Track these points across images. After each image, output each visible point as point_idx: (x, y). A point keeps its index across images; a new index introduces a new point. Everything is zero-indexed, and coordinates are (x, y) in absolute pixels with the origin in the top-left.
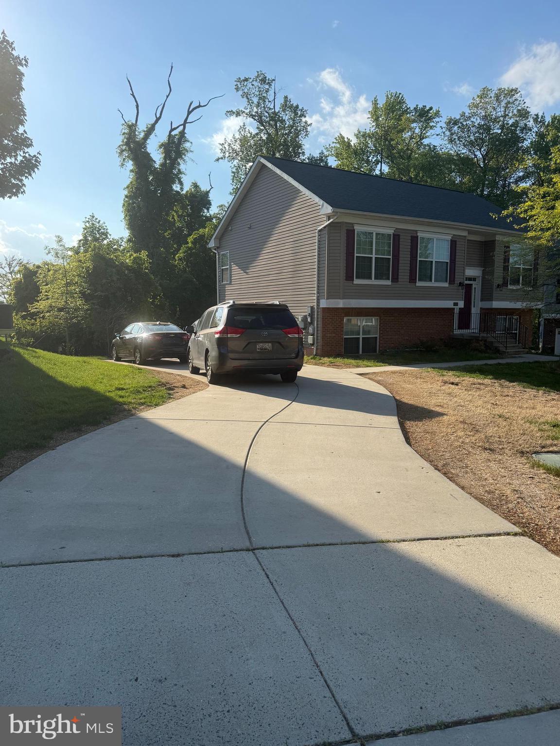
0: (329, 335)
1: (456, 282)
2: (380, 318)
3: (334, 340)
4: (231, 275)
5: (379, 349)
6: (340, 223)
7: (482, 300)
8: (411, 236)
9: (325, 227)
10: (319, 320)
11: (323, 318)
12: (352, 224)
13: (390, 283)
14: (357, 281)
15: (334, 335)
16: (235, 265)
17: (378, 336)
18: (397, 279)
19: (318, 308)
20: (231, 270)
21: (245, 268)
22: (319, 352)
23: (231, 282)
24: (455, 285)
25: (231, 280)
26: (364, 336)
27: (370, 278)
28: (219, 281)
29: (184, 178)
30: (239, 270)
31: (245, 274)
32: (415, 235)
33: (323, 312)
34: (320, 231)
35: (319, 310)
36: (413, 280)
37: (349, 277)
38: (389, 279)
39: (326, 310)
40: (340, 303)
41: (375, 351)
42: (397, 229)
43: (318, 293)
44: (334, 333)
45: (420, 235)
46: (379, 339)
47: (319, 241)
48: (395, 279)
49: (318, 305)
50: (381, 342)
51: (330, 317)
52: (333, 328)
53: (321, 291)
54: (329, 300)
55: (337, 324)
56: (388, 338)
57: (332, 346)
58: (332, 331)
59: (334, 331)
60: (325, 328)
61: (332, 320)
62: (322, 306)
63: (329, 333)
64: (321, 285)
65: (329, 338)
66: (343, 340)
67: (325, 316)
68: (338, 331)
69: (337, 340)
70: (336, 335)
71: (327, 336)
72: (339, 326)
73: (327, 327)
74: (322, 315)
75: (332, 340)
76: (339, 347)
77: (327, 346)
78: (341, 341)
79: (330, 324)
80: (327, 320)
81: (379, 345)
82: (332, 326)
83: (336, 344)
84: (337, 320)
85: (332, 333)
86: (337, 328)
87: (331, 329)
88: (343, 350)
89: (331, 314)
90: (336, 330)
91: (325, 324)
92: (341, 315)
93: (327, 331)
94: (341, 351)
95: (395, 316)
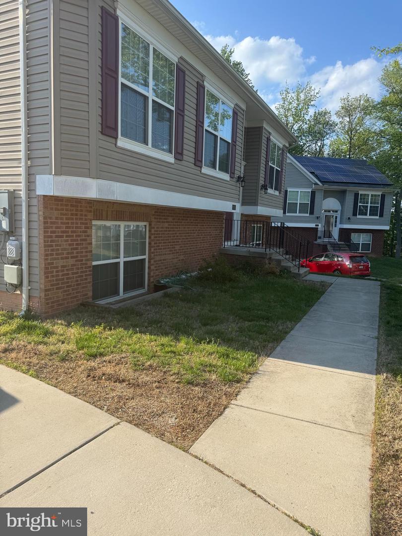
0: (61, 263)
2: (150, 225)
3: (73, 274)
5: (149, 280)
7: (243, 204)
8: (197, 84)
10: (35, 225)
11: (45, 223)
13: (172, 160)
14: (123, 143)
15: (71, 261)
17: (146, 257)
18: (182, 154)
19: (29, 197)
22: (36, 304)
26: (126, 260)
27: (145, 141)
32: (202, 83)
33: (45, 207)
35: (34, 202)
36: (198, 162)
37: (110, 128)
38: (171, 151)
39: (51, 202)
41: (142, 285)
42: (182, 57)
43: (28, 158)
44: (72, 257)
45: (206, 85)
46: (149, 262)
48: (179, 156)
49: (30, 188)
50: (152, 267)
51: (62, 219)
52: (70, 245)
53: (35, 154)
54: (63, 178)
55: (79, 236)
56: (161, 260)
57: (68, 287)
58: (68, 253)
59: (73, 253)
60: (52, 246)
61: (67, 227)
62: (40, 191)
63: (62, 258)
64: (35, 138)
65: (63, 271)
66: (90, 271)
67: (51, 218)
68: (82, 252)
69: (77, 273)
70: (76, 261)
71: (57, 267)
72: (81, 240)
73: (57, 245)
74: (41, 213)
75: (68, 274)
76: (83, 288)
77: (57, 289)
78: (86, 275)
79: (62, 237)
80: (57, 228)
81: (149, 274)
82: (67, 241)
83: (77, 281)
84: (76, 227)
85: (67, 258)
86: (77, 244)
87: (65, 249)
88: (90, 294)
89: (64, 212)
90: (77, 249)
91: (51, 237)
92: (86, 216)
93: (57, 254)
94: (87, 294)
95: (169, 222)
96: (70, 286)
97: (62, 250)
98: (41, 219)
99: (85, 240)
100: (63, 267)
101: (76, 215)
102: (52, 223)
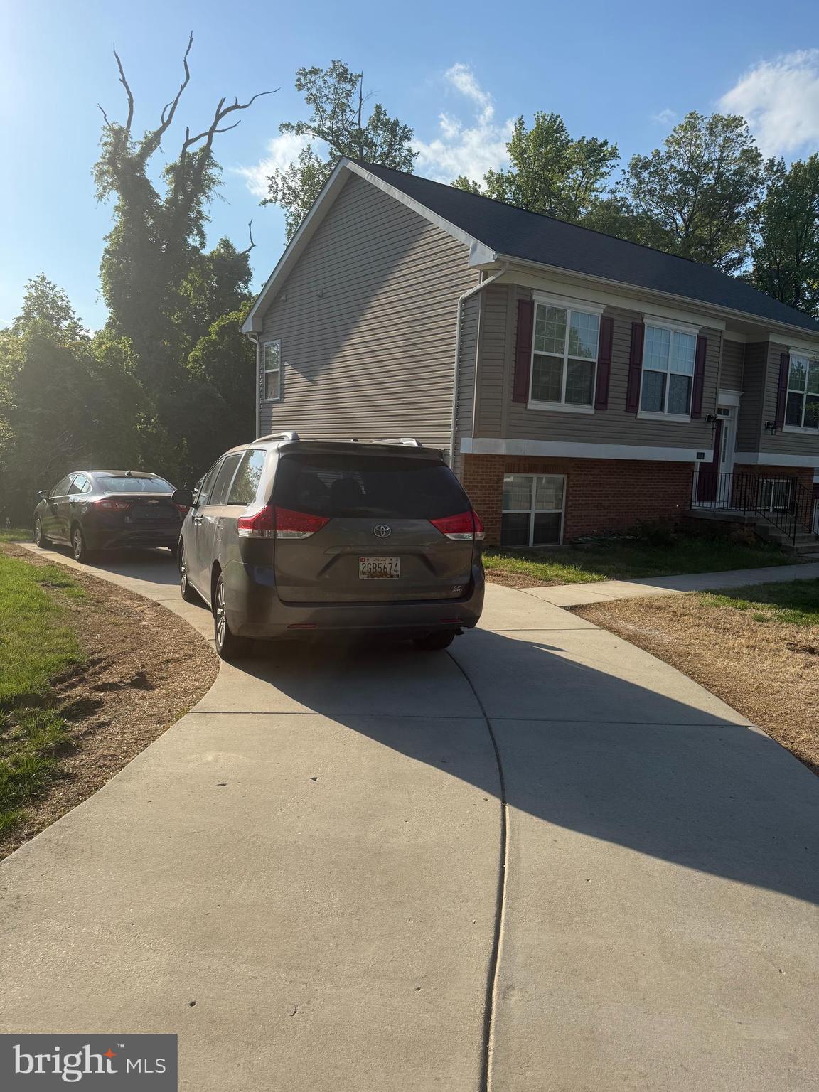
1: (703, 415)
2: (568, 477)
3: (485, 518)
4: (282, 384)
5: (564, 536)
6: (507, 286)
7: (738, 449)
8: (633, 324)
9: (476, 294)
11: (465, 475)
12: (530, 290)
13: (592, 412)
14: (533, 405)
15: (484, 507)
16: (290, 367)
17: (562, 511)
18: (606, 403)
19: (455, 454)
20: (283, 375)
21: (311, 372)
23: (282, 398)
25: (282, 394)
26: (538, 511)
27: (558, 399)
28: (261, 396)
29: (207, 226)
30: (300, 375)
31: (310, 384)
32: (640, 322)
33: (466, 463)
34: (465, 301)
35: (458, 459)
36: (632, 406)
37: (520, 396)
38: (590, 403)
39: (468, 457)
40: (501, 447)
41: (556, 540)
42: (609, 306)
43: (457, 424)
44: (485, 504)
45: (648, 322)
46: (565, 516)
47: (462, 321)
48: (602, 404)
49: (456, 448)
50: (568, 522)
51: (478, 472)
52: (483, 493)
53: (462, 421)
54: (480, 439)
55: (492, 486)
56: (581, 516)
58: (481, 501)
59: (486, 501)
61: (482, 479)
62: (463, 450)
64: (463, 409)
66: (500, 518)
67: (470, 471)
68: (494, 501)
69: (488, 518)
70: (488, 508)
72: (493, 490)
73: (472, 493)
74: (463, 467)
76: (493, 532)
78: (496, 521)
80: (474, 479)
81: (565, 529)
82: (481, 490)
83: (488, 525)
84: (490, 479)
85: (480, 504)
86: (490, 493)
87: (479, 497)
88: (499, 538)
89: (481, 466)
90: (489, 497)
92: (499, 469)
94: (495, 538)
95: (594, 475)
97: (476, 497)
98: (463, 471)
99: (497, 490)
101: (491, 468)
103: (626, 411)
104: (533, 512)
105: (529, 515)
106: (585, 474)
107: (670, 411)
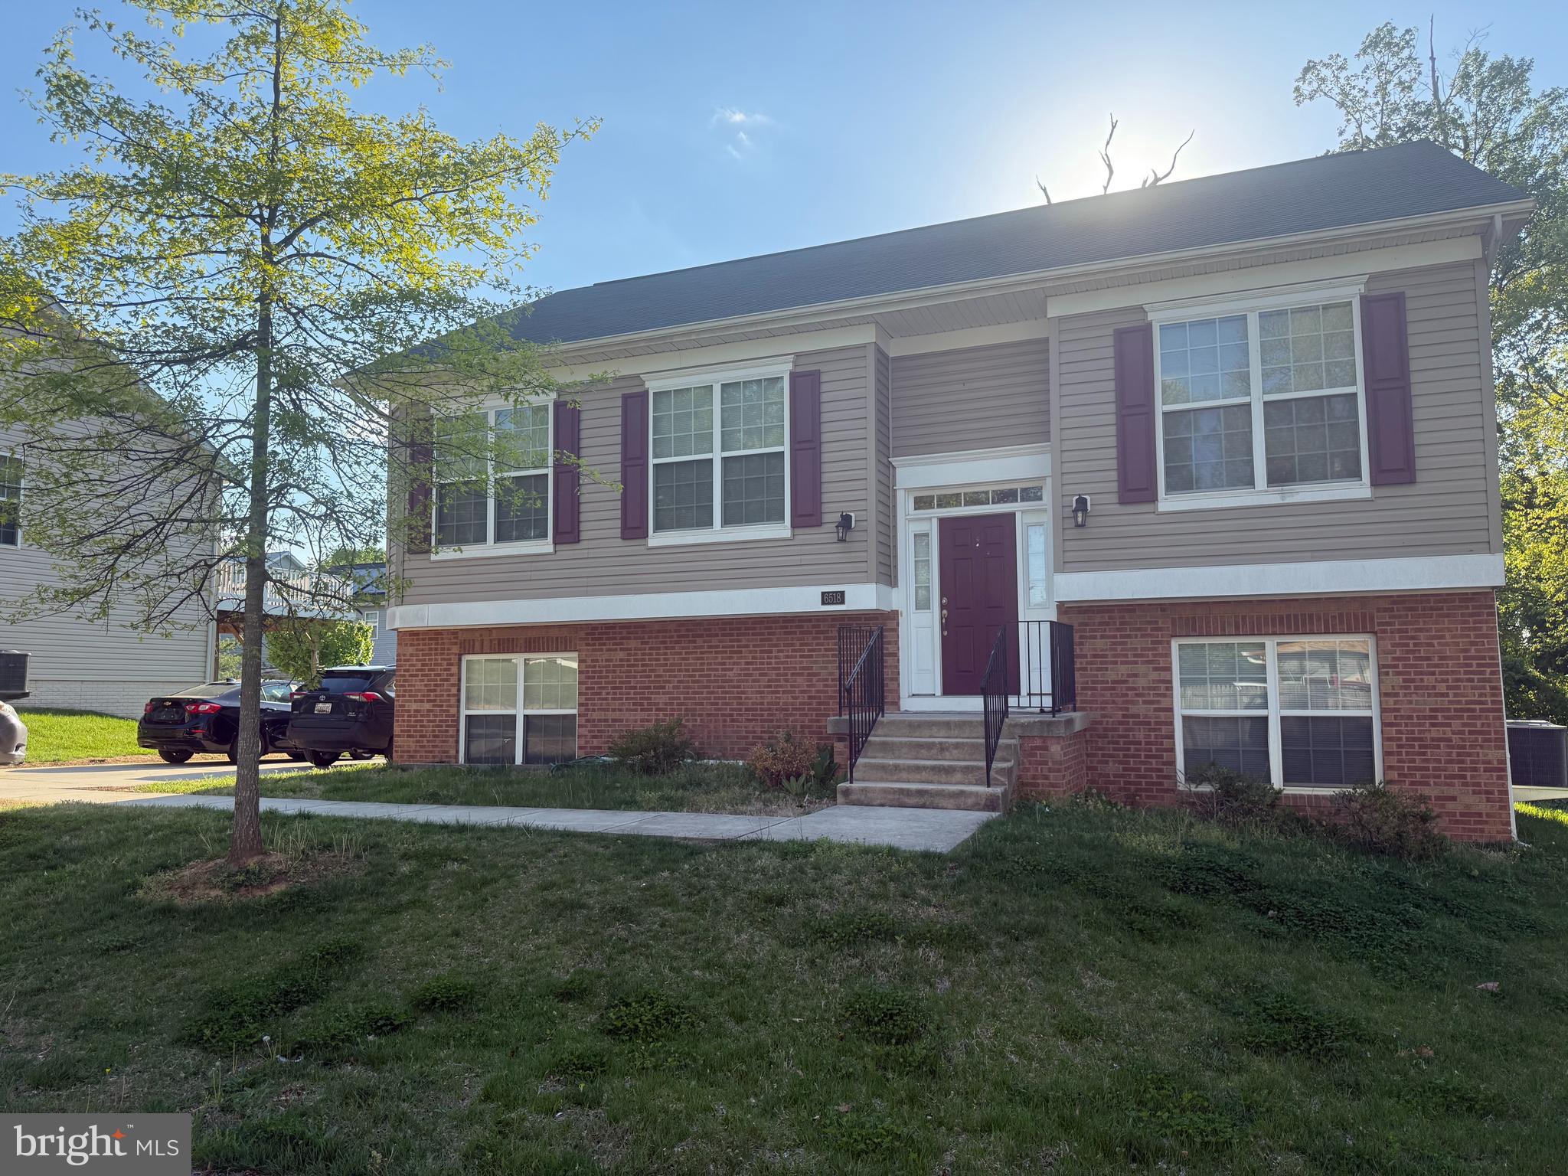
0: (414, 706)
1: (826, 518)
2: (579, 656)
3: (429, 721)
5: (578, 752)
8: (625, 396)
13: (550, 549)
14: (440, 554)
15: (427, 706)
17: (575, 712)
18: (576, 532)
24: (825, 528)
26: (529, 712)
27: (483, 539)
32: (637, 390)
33: (400, 643)
36: (633, 528)
37: (421, 545)
38: (547, 536)
42: (569, 384)
44: (428, 701)
45: (653, 386)
46: (579, 720)
48: (569, 534)
50: (581, 731)
51: (417, 655)
52: (426, 685)
55: (439, 675)
56: (606, 720)
57: (421, 736)
58: (424, 696)
59: (429, 696)
60: (404, 686)
61: (423, 665)
63: (415, 701)
65: (415, 716)
66: (453, 721)
67: (404, 655)
68: (442, 695)
69: (434, 721)
70: (434, 706)
71: (409, 711)
72: (441, 680)
73: (409, 686)
75: (422, 721)
76: (443, 741)
77: (408, 736)
78: (447, 726)
79: (417, 676)
80: (411, 665)
81: (578, 742)
82: (423, 681)
83: (434, 731)
84: (435, 665)
85: (422, 701)
86: (435, 685)
87: (419, 691)
88: (453, 752)
89: (421, 647)
90: (435, 691)
91: (404, 676)
92: (449, 649)
93: (410, 696)
94: (447, 752)
95: (627, 649)
96: (425, 736)
97: (416, 691)
99: (447, 680)
100: (416, 711)
101: (436, 649)
102: (405, 660)
103: (624, 537)
104: (520, 712)
105: (513, 717)
106: (608, 650)
107: (727, 521)
